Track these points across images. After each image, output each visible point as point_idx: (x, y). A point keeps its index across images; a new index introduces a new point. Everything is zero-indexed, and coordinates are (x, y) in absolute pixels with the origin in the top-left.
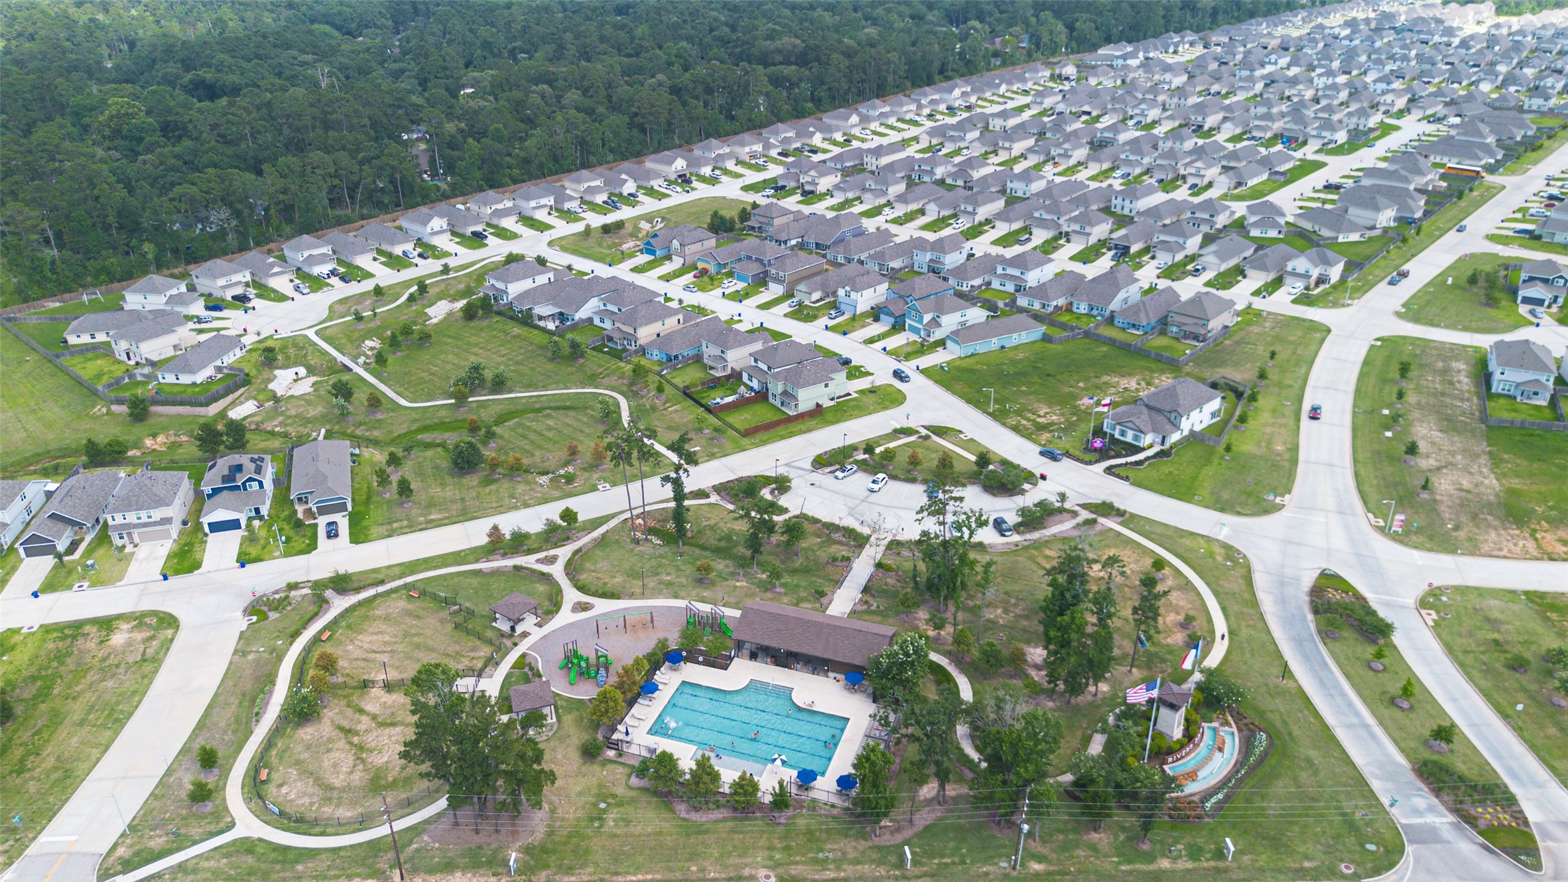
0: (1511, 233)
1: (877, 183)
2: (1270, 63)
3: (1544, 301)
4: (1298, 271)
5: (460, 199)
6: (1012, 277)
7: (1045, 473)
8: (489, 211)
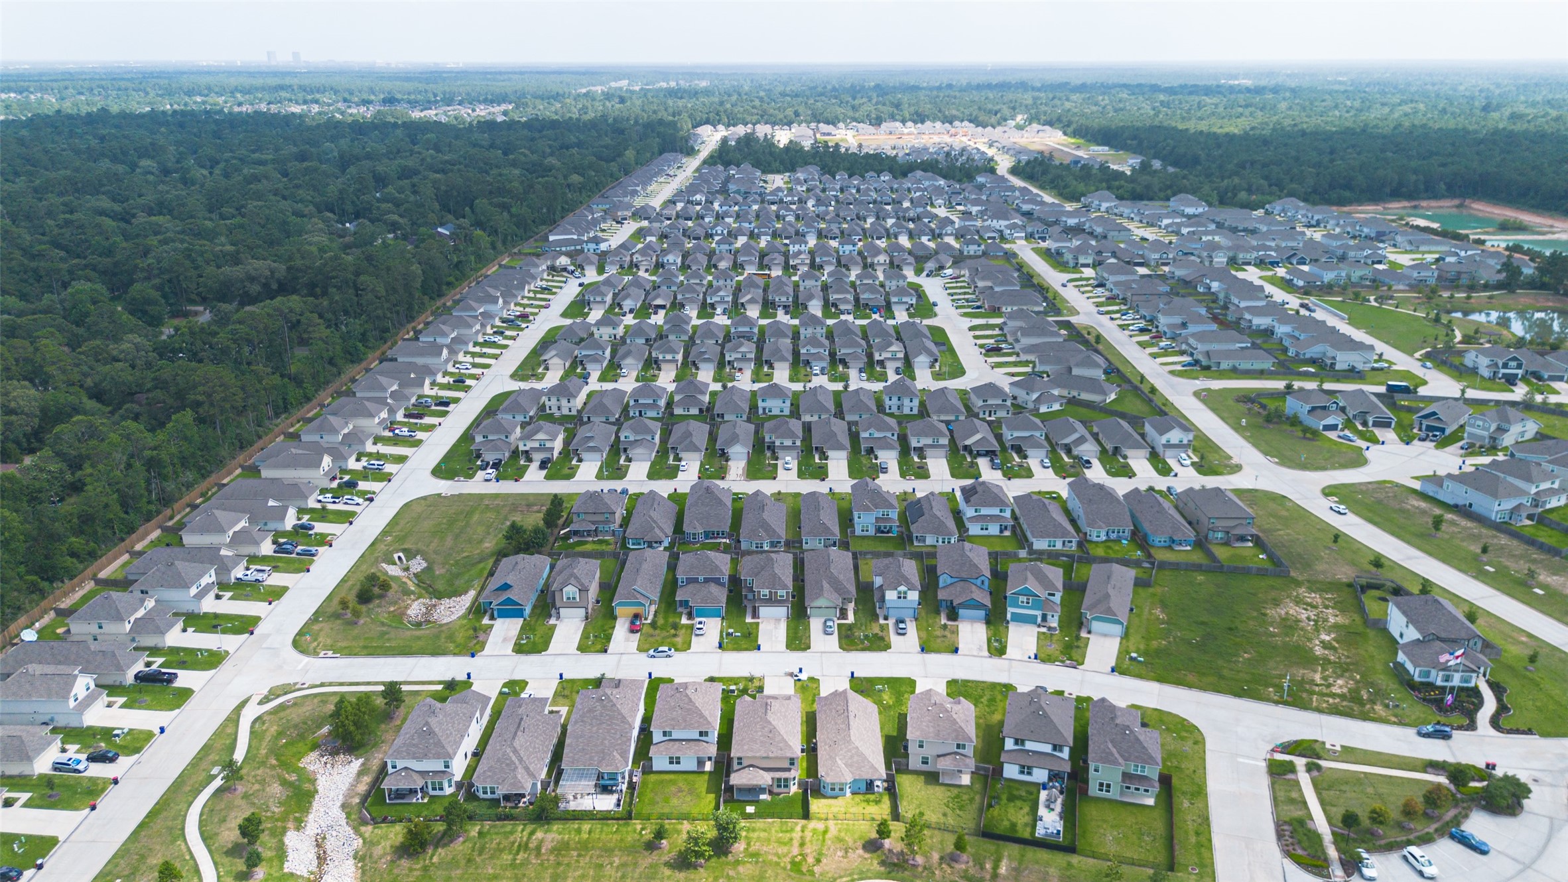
0: (1179, 368)
1: (636, 432)
2: (717, 234)
3: (1337, 425)
4: (1172, 442)
5: (23, 620)
6: (993, 518)
7: (1491, 761)
8: (128, 627)
